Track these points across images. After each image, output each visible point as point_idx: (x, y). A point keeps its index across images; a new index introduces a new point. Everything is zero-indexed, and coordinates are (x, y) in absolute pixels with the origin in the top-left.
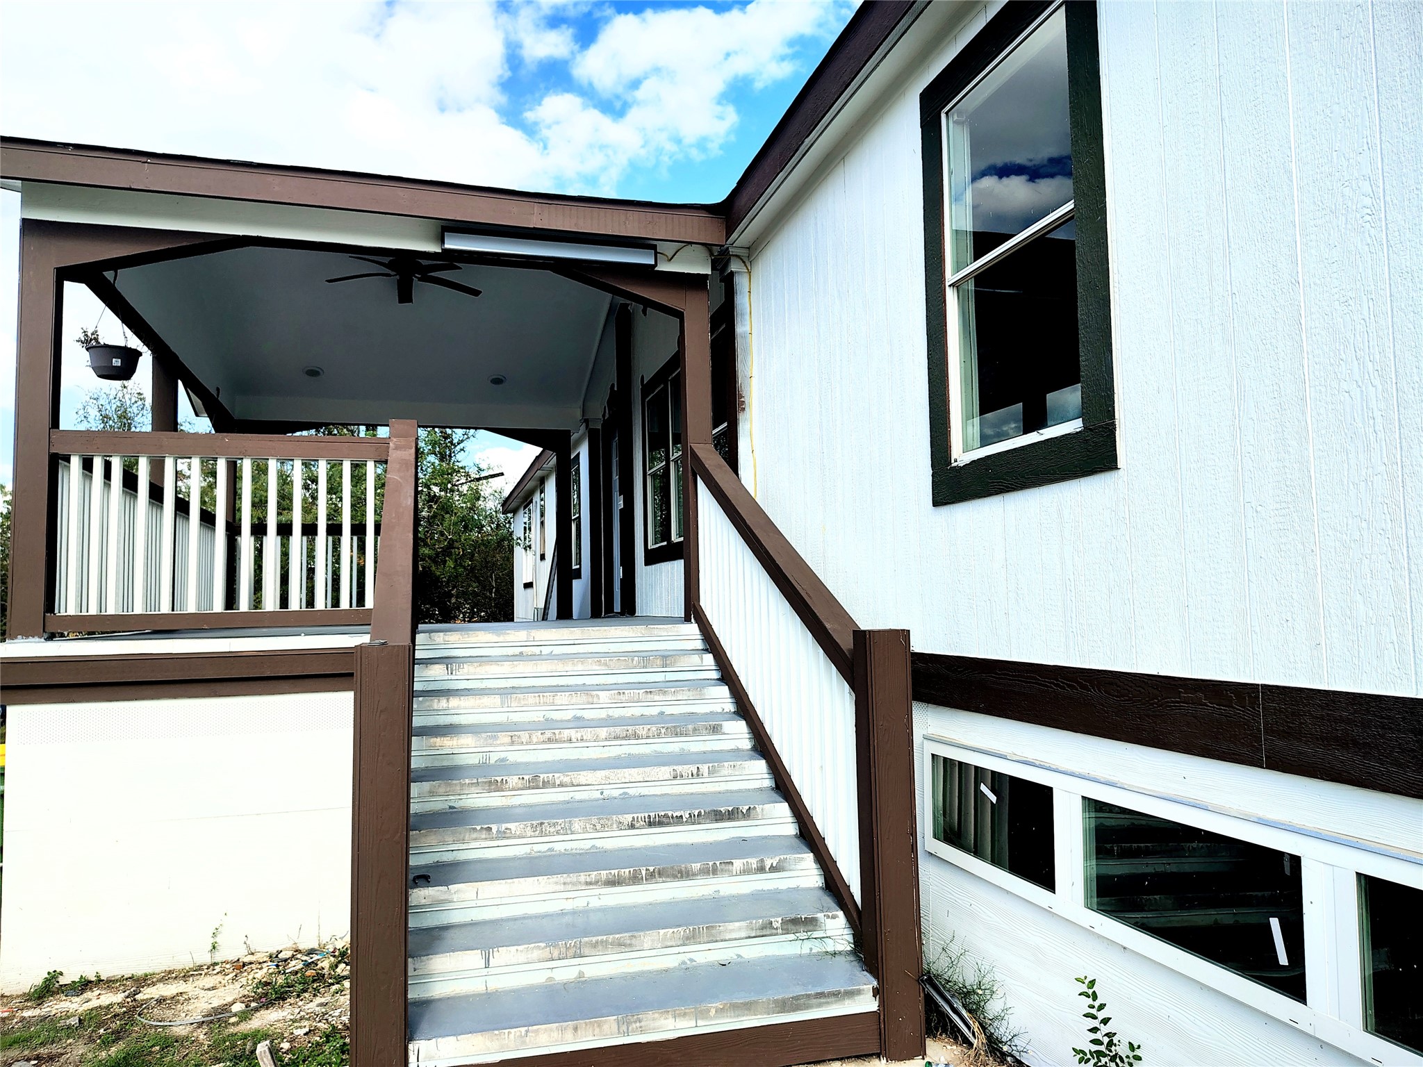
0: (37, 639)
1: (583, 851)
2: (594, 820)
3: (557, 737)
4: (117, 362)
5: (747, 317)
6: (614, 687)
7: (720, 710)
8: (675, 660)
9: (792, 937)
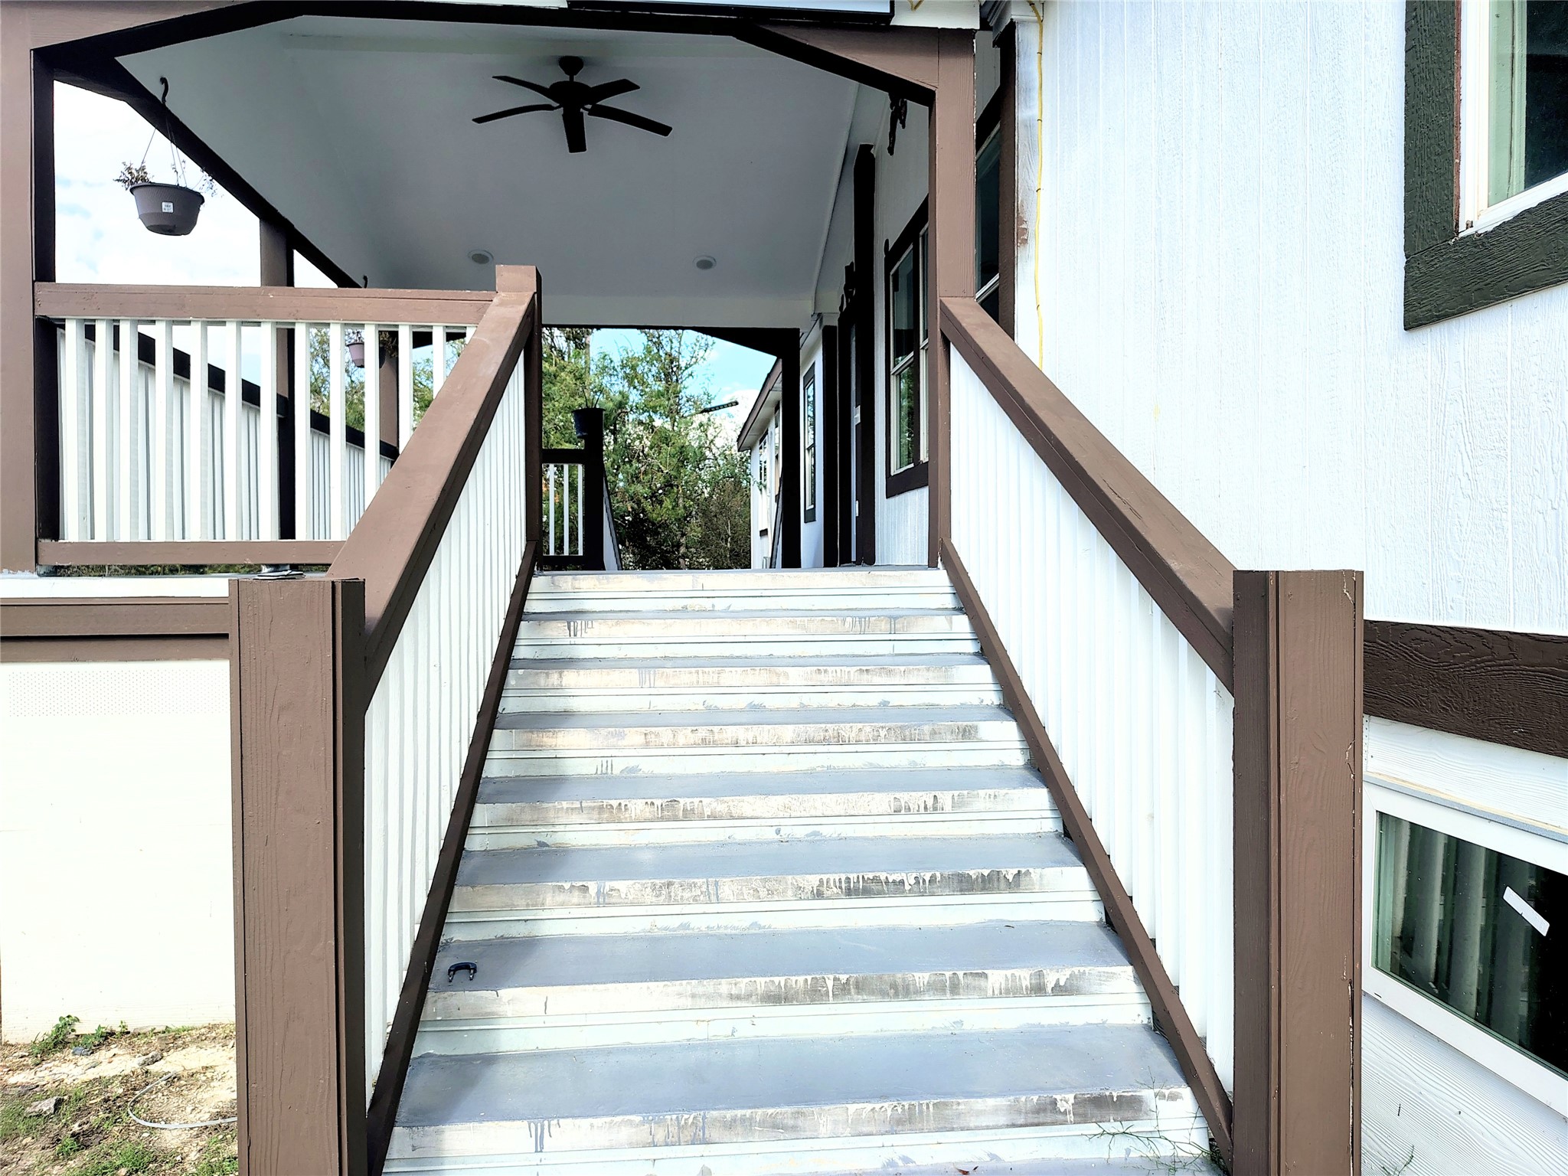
0: (27, 574)
1: (737, 932)
2: (756, 881)
3: (716, 738)
4: (168, 207)
5: (1035, 94)
6: (813, 661)
7: (977, 702)
8: (908, 623)
9: (1093, 1128)
